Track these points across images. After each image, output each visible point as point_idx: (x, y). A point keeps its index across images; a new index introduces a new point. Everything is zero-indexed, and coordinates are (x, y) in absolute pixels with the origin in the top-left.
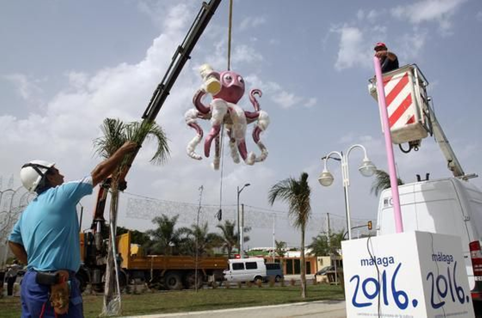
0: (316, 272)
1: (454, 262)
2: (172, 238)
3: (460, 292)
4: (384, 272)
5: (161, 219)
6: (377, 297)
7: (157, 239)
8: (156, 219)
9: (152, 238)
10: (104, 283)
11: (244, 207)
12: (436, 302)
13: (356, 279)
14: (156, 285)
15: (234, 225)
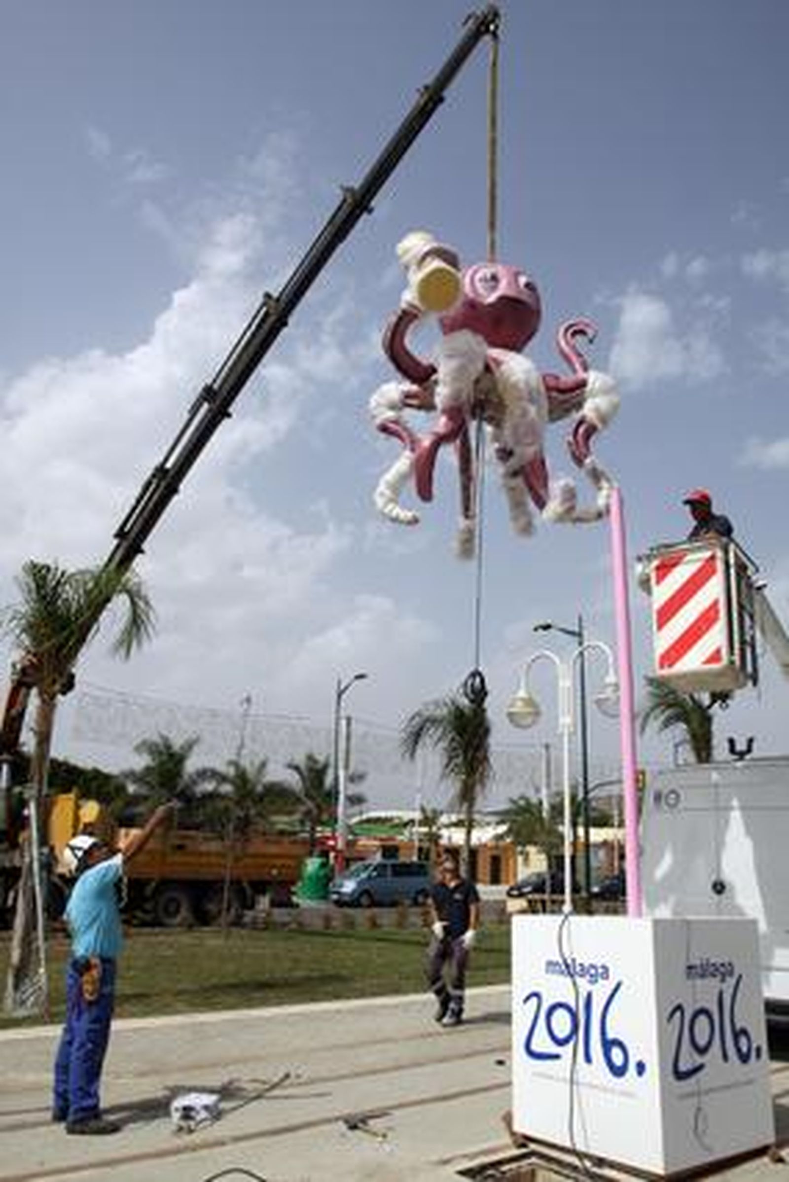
0: (512, 883)
1: (736, 976)
2: (179, 789)
3: (743, 1041)
4: (589, 997)
5: (157, 745)
6: (572, 1043)
7: (144, 791)
8: (144, 743)
9: (131, 788)
10: (14, 908)
11: (353, 722)
12: (683, 1067)
13: (534, 1000)
14: (135, 917)
15: (326, 767)
